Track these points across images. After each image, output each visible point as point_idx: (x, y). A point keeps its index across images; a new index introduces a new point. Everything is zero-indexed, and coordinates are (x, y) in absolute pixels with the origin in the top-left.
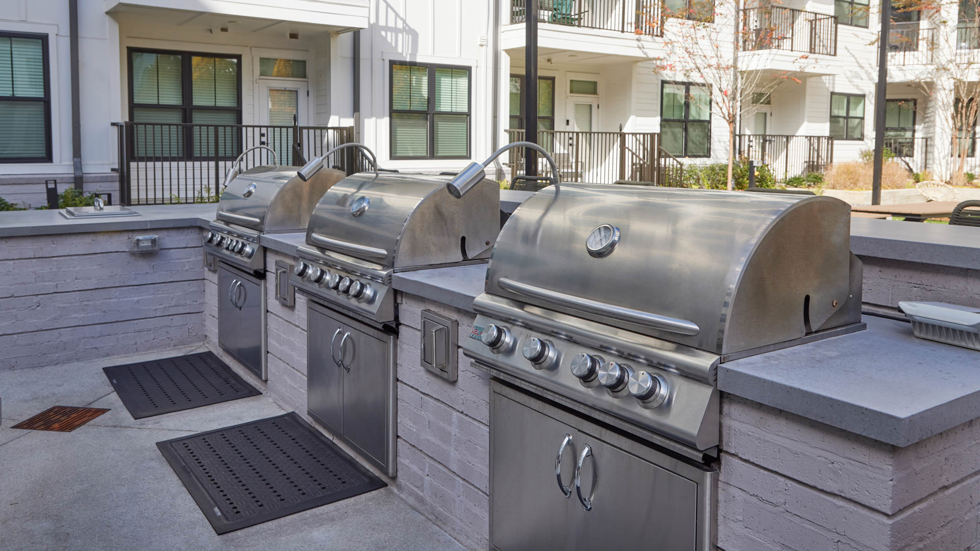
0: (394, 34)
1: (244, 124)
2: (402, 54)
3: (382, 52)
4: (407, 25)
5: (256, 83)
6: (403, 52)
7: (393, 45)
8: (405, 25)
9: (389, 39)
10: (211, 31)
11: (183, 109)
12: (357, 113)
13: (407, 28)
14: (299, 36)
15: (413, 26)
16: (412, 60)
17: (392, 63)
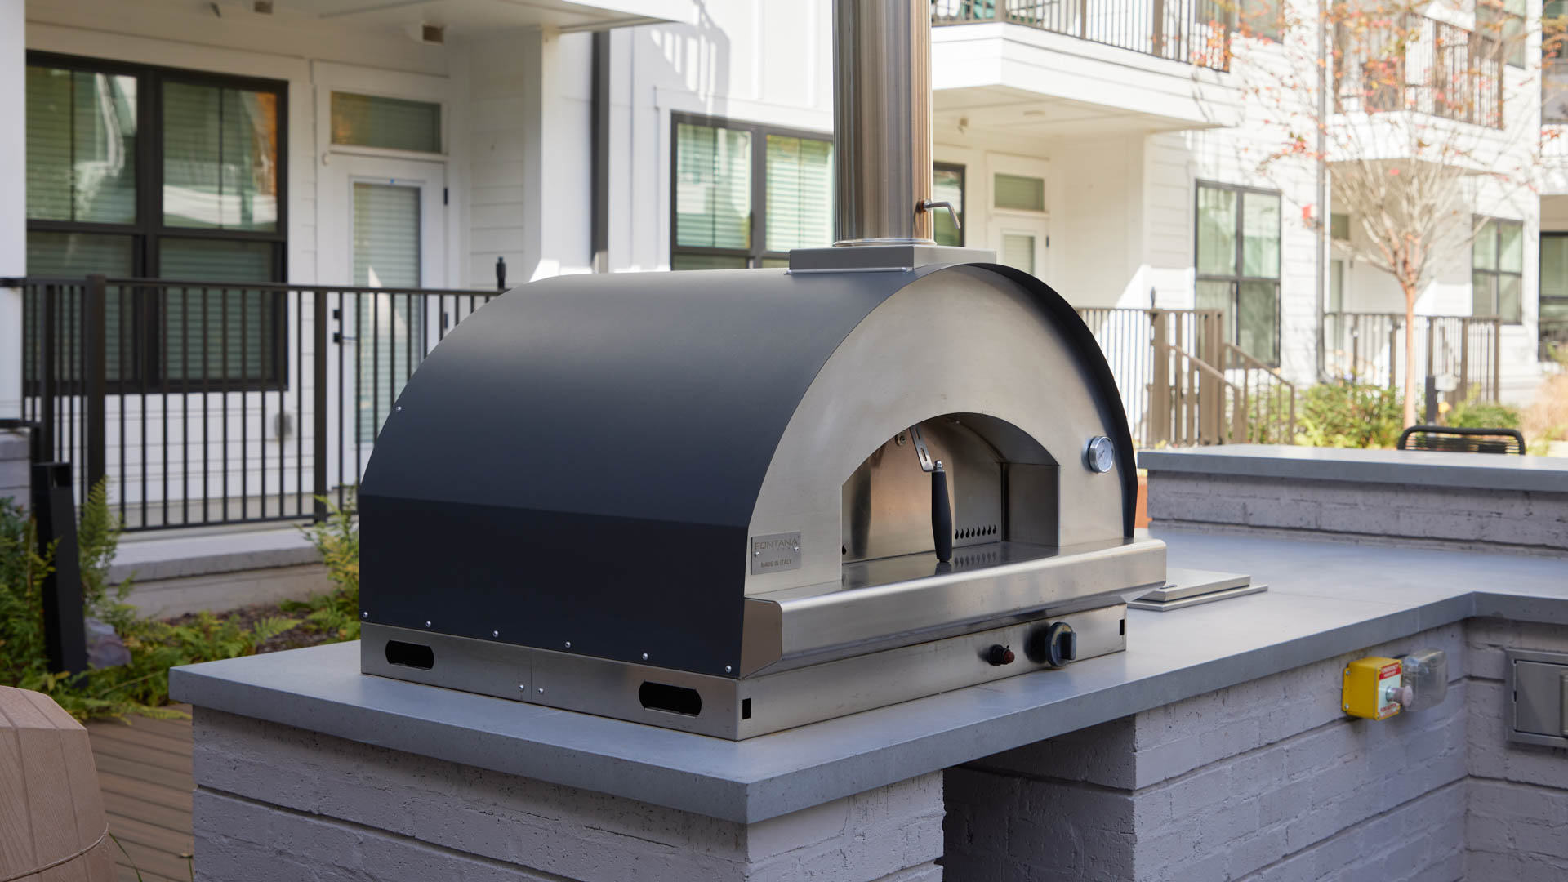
0: (678, 40)
1: (293, 279)
2: (696, 94)
3: (655, 88)
4: (709, 19)
5: (324, 163)
6: (698, 90)
7: (678, 68)
8: (703, 17)
9: (668, 54)
10: (215, 8)
11: (136, 236)
12: (603, 254)
13: (707, 25)
14: (446, 34)
15: (718, 22)
16: (719, 113)
17: (677, 118)
